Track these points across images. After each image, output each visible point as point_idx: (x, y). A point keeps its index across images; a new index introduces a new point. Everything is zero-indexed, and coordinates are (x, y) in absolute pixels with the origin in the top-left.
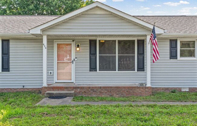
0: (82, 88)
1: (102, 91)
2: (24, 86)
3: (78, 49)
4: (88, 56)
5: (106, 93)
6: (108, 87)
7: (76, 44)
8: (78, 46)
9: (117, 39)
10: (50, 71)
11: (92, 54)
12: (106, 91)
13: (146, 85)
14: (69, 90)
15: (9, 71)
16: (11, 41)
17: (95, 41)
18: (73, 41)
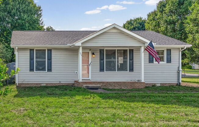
0: (103, 83)
1: (115, 85)
2: (60, 82)
3: (94, 56)
4: (99, 61)
5: (117, 86)
6: (119, 83)
7: (91, 52)
8: (93, 54)
9: (116, 49)
10: (76, 72)
11: (102, 59)
12: (117, 85)
13: (141, 80)
14: (95, 84)
15: (51, 71)
16: (52, 50)
17: (103, 50)
18: (90, 50)
